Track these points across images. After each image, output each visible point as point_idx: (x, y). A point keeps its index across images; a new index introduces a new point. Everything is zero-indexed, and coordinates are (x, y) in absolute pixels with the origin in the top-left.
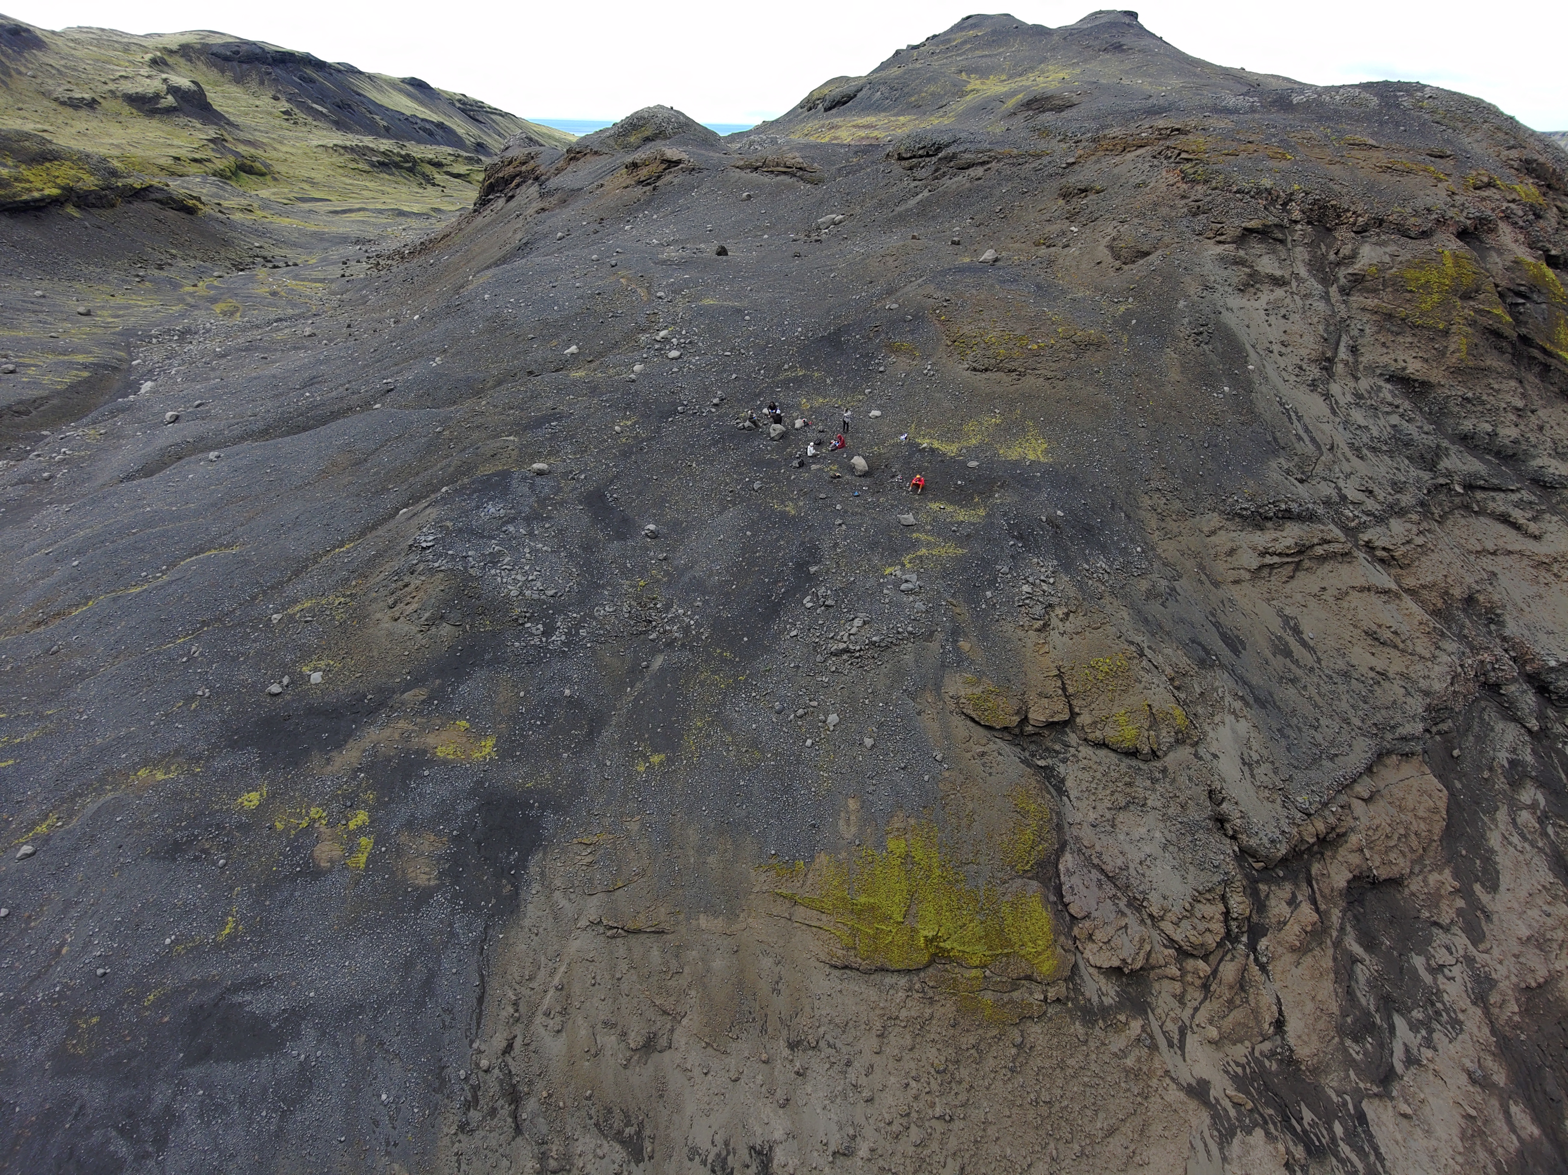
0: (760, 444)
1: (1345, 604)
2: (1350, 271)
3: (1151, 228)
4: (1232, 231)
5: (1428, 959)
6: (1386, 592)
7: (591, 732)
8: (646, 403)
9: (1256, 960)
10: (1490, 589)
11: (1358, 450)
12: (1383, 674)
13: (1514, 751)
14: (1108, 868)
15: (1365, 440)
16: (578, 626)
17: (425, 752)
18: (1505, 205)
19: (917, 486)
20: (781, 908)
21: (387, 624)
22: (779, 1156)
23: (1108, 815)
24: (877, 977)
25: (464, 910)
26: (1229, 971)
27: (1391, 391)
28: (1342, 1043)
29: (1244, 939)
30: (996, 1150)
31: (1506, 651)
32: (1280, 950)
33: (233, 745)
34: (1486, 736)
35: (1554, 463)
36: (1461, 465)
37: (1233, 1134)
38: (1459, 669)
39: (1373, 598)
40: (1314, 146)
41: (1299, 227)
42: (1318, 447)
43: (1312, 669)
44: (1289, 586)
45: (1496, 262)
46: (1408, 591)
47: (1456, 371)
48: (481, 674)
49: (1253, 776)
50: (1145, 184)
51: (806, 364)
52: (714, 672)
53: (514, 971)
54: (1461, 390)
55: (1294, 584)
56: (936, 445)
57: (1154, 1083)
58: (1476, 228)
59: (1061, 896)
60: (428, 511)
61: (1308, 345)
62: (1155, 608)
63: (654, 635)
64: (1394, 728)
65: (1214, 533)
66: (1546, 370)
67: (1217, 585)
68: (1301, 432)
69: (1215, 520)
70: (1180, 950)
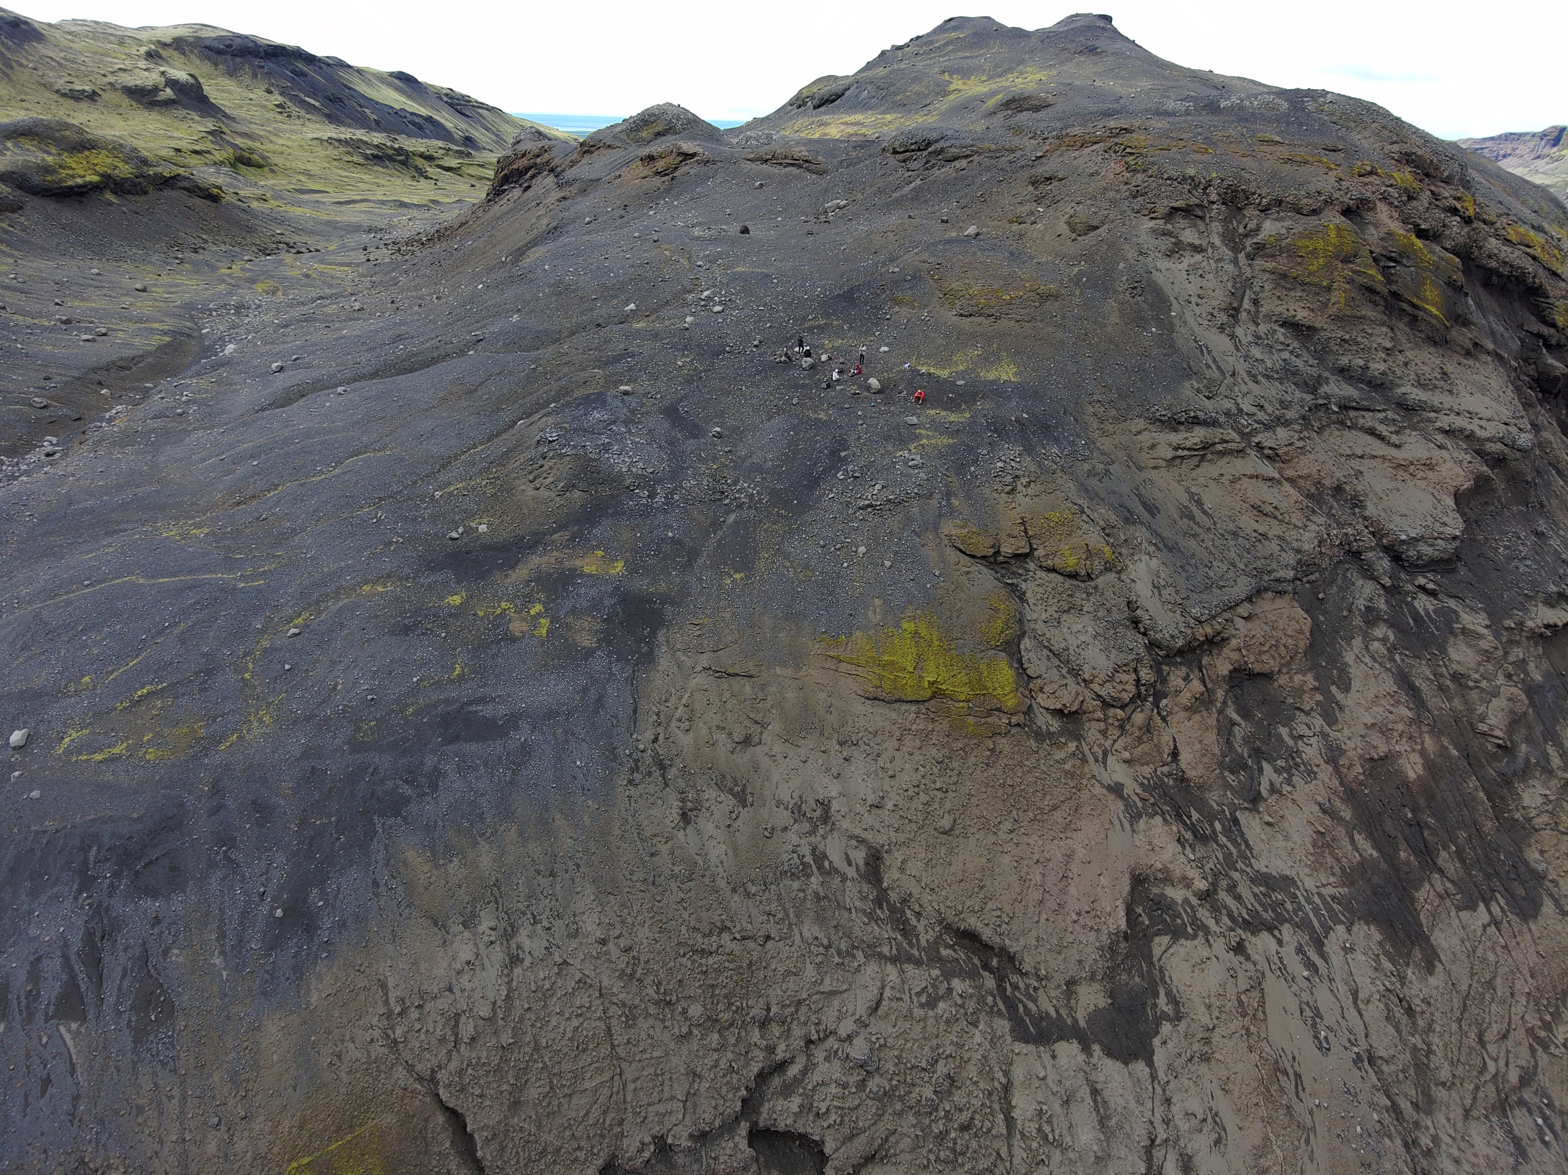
0: (795, 373)
1: (1238, 486)
2: (1255, 241)
3: (1100, 208)
4: (1162, 210)
5: (1291, 730)
6: (1270, 479)
7: (689, 560)
8: (699, 346)
9: (1159, 713)
10: (1356, 482)
11: (1254, 376)
12: (1264, 535)
13: (1371, 600)
14: (1054, 648)
15: (1260, 369)
16: (673, 493)
17: (576, 570)
18: (1384, 188)
19: (919, 398)
20: (831, 664)
21: (530, 492)
22: (835, 806)
23: (1056, 615)
24: (897, 705)
25: (617, 661)
26: (1139, 718)
27: (1283, 334)
28: (1222, 773)
29: (1151, 699)
30: (977, 812)
31: (1366, 527)
32: (1176, 709)
33: (433, 569)
34: (1347, 588)
35: (1416, 391)
36: (1337, 390)
37: (1140, 817)
38: (1325, 536)
39: (1260, 483)
40: (1231, 142)
41: (1215, 206)
42: (1223, 373)
43: (1209, 529)
44: (1195, 472)
45: (1373, 235)
46: (1290, 480)
47: (1336, 319)
48: (607, 522)
49: (1160, 595)
50: (1097, 173)
51: (827, 316)
52: (774, 524)
53: (655, 695)
54: (1340, 333)
55: (1198, 471)
56: (932, 370)
57: (1085, 782)
58: (1358, 207)
59: (1022, 664)
60: (544, 420)
61: (1219, 297)
62: (1094, 482)
63: (727, 501)
64: (1270, 572)
65: (1139, 433)
66: (1414, 319)
67: (1140, 469)
68: (1210, 362)
69: (1141, 423)
70: (1104, 702)
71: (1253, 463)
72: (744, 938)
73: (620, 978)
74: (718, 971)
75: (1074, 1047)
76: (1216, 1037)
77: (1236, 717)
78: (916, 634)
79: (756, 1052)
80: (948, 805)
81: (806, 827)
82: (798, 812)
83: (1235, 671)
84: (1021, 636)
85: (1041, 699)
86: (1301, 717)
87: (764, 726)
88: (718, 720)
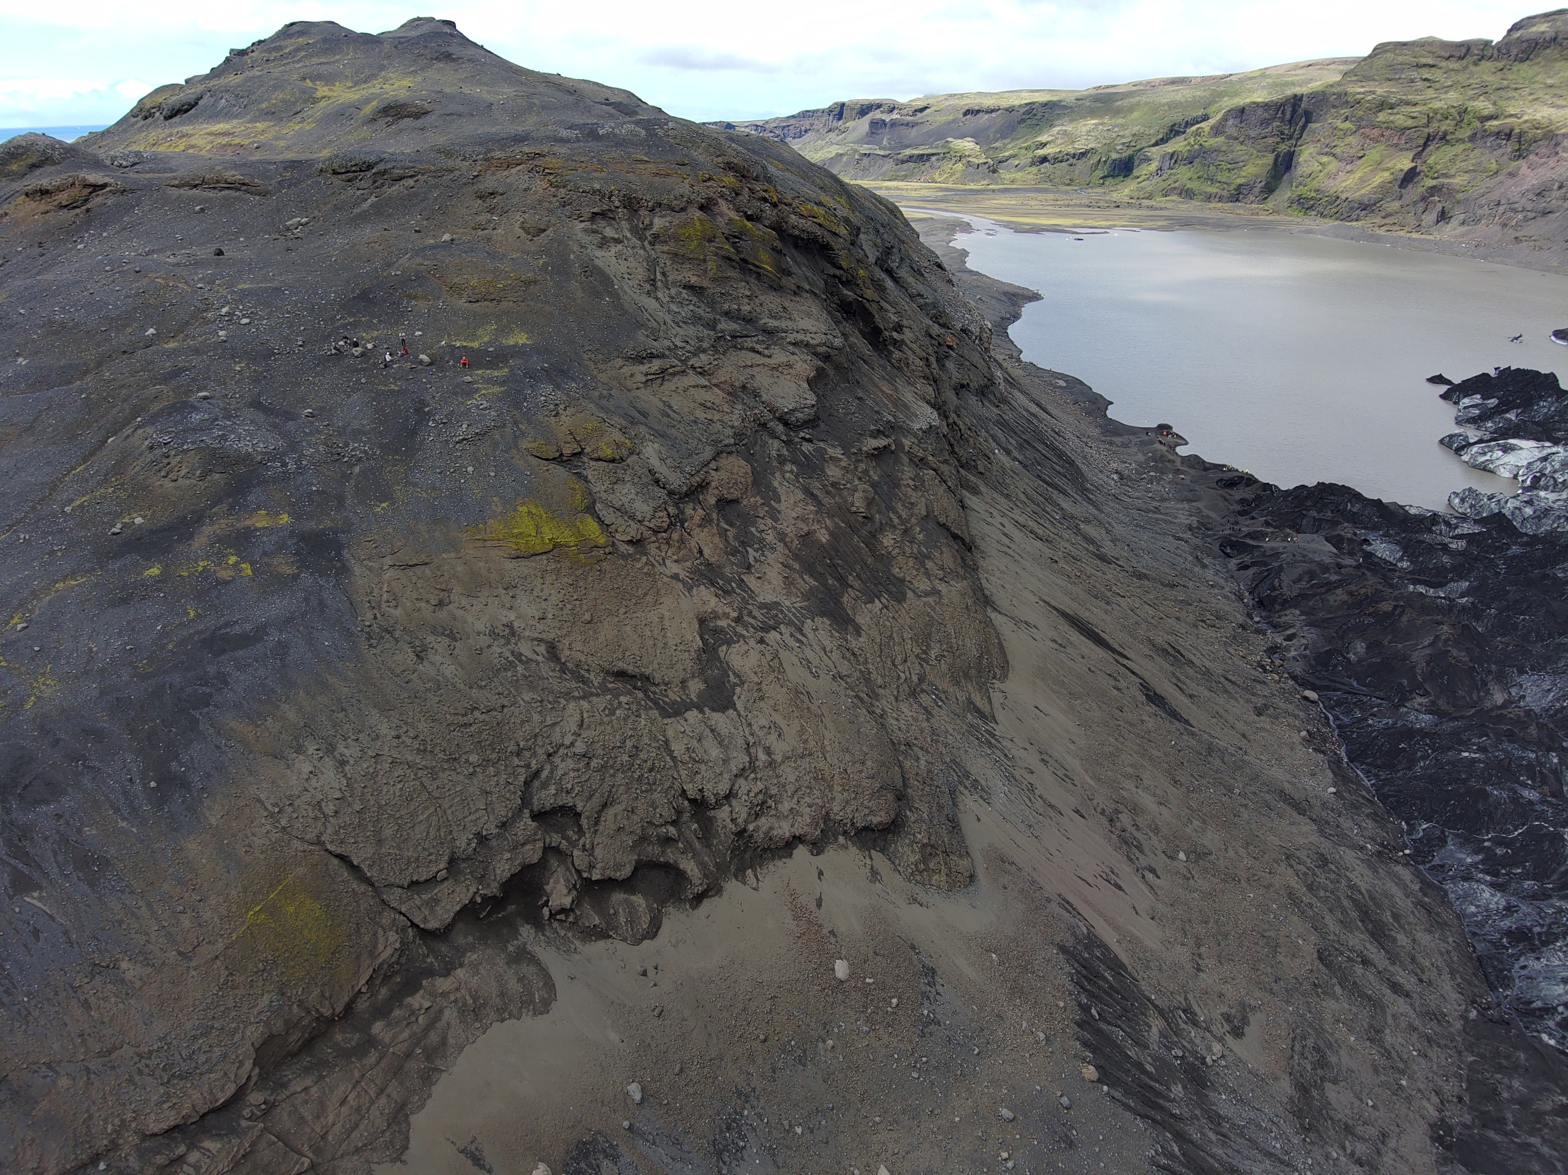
2: (651, 233)
3: (542, 215)
4: (585, 215)
5: (757, 528)
6: (705, 387)
8: (246, 352)
9: (685, 531)
10: (752, 381)
11: (677, 323)
12: (711, 420)
13: (779, 450)
14: (616, 506)
18: (720, 189)
19: (465, 364)
20: (479, 544)
21: (169, 484)
22: (516, 625)
23: (610, 486)
24: (532, 558)
26: (675, 535)
28: (728, 557)
29: (679, 524)
30: (603, 607)
31: (765, 408)
32: (694, 527)
33: (114, 558)
34: (765, 445)
35: (771, 321)
36: (727, 327)
38: (745, 416)
42: (658, 323)
43: (680, 421)
45: (721, 222)
46: (715, 385)
49: (666, 463)
55: (663, 386)
56: (466, 344)
57: (657, 577)
58: (707, 204)
59: (600, 519)
62: (604, 402)
63: (346, 459)
65: (621, 367)
67: (630, 391)
69: (620, 362)
70: (653, 530)
71: (693, 378)
72: (488, 711)
73: (418, 753)
74: (480, 733)
75: (695, 712)
76: (764, 687)
77: (727, 527)
78: (529, 513)
79: (520, 770)
80: (585, 607)
81: (503, 641)
82: (493, 634)
83: (718, 501)
84: (594, 502)
85: (618, 536)
86: (760, 521)
87: (450, 591)
88: (415, 595)
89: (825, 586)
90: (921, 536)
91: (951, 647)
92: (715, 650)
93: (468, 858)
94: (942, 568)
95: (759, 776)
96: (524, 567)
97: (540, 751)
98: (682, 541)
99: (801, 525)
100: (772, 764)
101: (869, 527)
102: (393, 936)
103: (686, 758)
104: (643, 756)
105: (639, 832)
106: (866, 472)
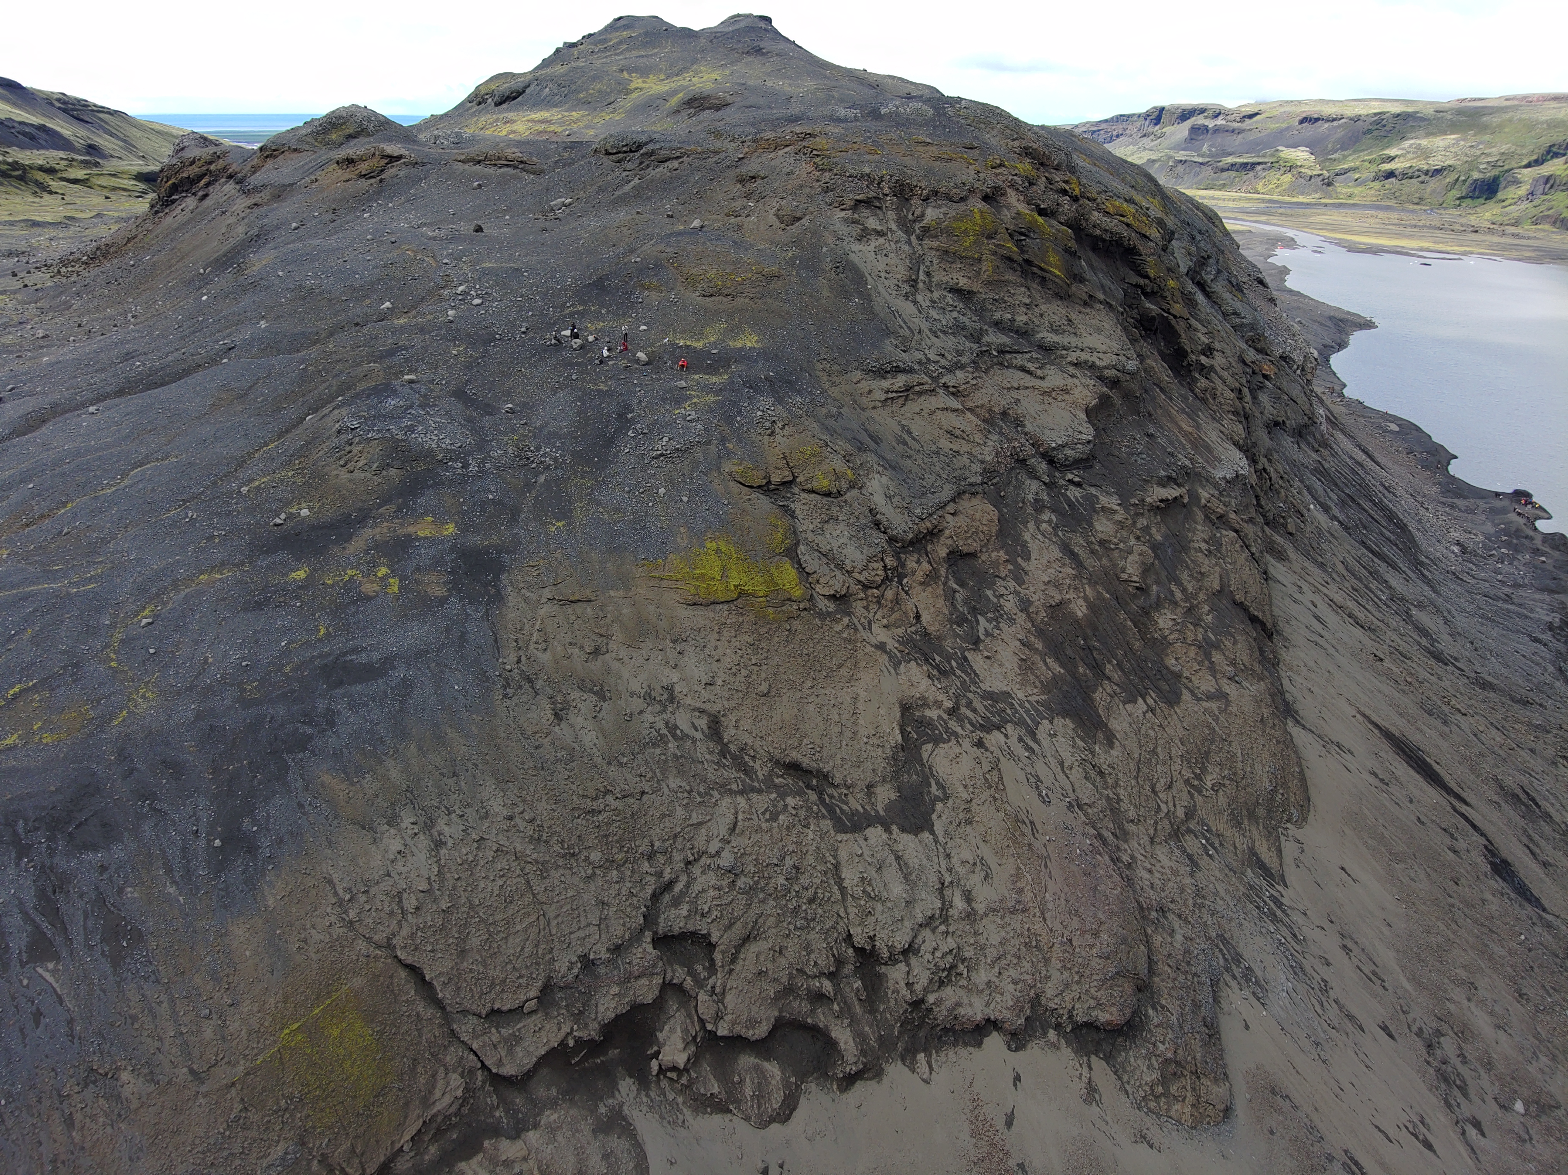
0: (567, 353)
1: (934, 417)
2: (921, 225)
3: (801, 202)
4: (849, 202)
5: (994, 592)
6: (957, 410)
7: (513, 516)
8: (468, 335)
9: (903, 589)
10: (1016, 407)
11: (935, 332)
12: (957, 452)
13: (1037, 494)
14: (822, 550)
15: (939, 327)
16: (484, 462)
17: (411, 535)
18: (1011, 177)
19: (683, 366)
20: (654, 583)
21: (344, 475)
22: (677, 688)
23: (819, 525)
24: (712, 607)
26: (889, 594)
27: (952, 298)
28: (951, 626)
29: (896, 579)
30: (785, 677)
31: (1027, 440)
32: (914, 584)
33: (265, 553)
34: (1020, 487)
35: (1050, 335)
36: (995, 339)
37: (901, 664)
38: (1000, 450)
39: (950, 414)
40: (893, 144)
41: (889, 198)
42: (912, 332)
43: (919, 451)
44: (903, 409)
45: (1006, 215)
46: (969, 409)
47: (988, 283)
48: (429, 492)
49: (891, 502)
50: (793, 172)
51: (583, 302)
52: (581, 478)
53: (511, 627)
54: (992, 295)
55: (905, 408)
56: (688, 343)
57: (858, 644)
58: (994, 194)
59: (801, 565)
60: (337, 411)
61: (901, 272)
62: (831, 422)
63: (534, 465)
64: (965, 479)
65: (859, 382)
66: (1043, 280)
67: (863, 410)
68: (902, 323)
69: (858, 374)
70: (864, 585)
71: (943, 400)
72: (624, 797)
73: (530, 843)
74: (609, 824)
75: (879, 830)
76: (974, 806)
77: (955, 586)
78: (718, 551)
79: (648, 878)
80: (763, 675)
81: (658, 708)
82: (649, 698)
83: (950, 553)
84: (797, 544)
85: (819, 588)
86: (1000, 582)
87: (609, 637)
88: (568, 638)
89: (1073, 673)
90: (1210, 617)
91: (1235, 774)
92: (918, 748)
93: (567, 987)
94: (1233, 663)
95: (951, 929)
96: (701, 617)
97: (677, 857)
98: (897, 601)
99: (1052, 591)
100: (970, 916)
101: (1141, 601)
102: (456, 1080)
103: (859, 891)
104: (804, 880)
105: (785, 980)
106: (1146, 529)
